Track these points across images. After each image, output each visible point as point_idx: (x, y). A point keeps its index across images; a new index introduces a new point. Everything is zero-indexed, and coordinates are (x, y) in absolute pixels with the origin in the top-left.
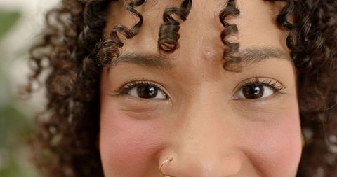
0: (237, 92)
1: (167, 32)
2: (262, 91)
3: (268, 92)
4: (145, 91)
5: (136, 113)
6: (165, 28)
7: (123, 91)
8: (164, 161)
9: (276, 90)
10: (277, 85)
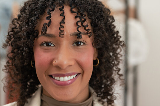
0: (73, 44)
1: (44, 29)
2: (81, 44)
3: (82, 44)
4: (48, 44)
5: (46, 51)
6: (43, 28)
7: (42, 45)
8: (54, 62)
9: (84, 44)
10: (84, 42)
